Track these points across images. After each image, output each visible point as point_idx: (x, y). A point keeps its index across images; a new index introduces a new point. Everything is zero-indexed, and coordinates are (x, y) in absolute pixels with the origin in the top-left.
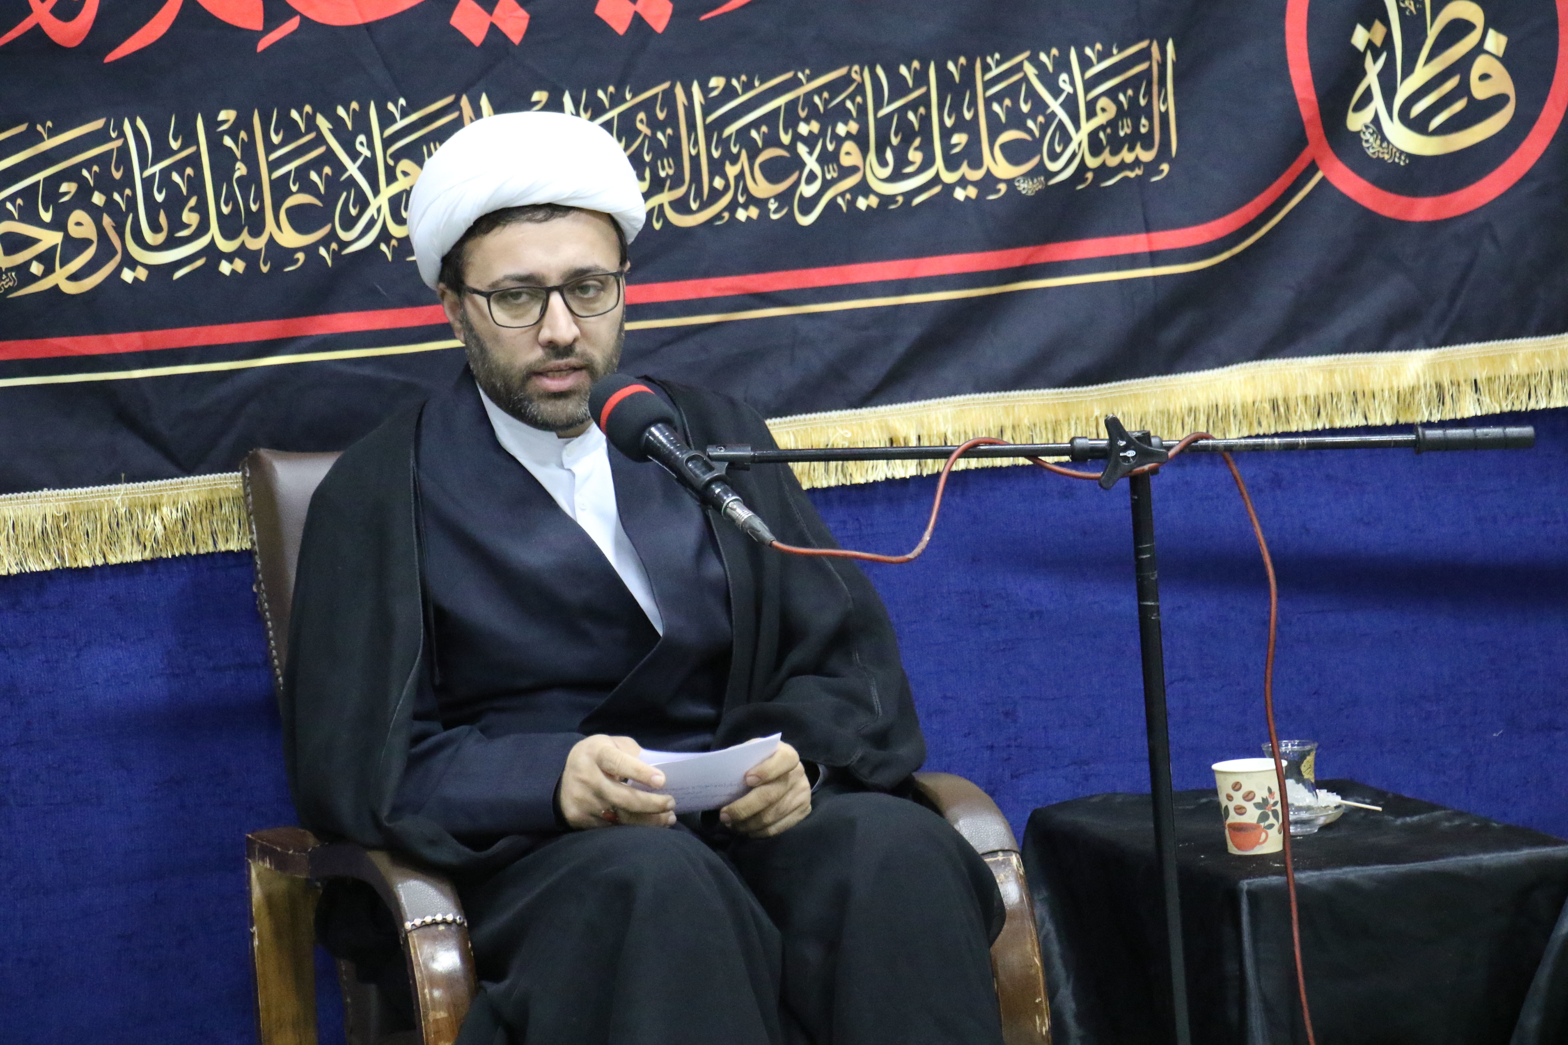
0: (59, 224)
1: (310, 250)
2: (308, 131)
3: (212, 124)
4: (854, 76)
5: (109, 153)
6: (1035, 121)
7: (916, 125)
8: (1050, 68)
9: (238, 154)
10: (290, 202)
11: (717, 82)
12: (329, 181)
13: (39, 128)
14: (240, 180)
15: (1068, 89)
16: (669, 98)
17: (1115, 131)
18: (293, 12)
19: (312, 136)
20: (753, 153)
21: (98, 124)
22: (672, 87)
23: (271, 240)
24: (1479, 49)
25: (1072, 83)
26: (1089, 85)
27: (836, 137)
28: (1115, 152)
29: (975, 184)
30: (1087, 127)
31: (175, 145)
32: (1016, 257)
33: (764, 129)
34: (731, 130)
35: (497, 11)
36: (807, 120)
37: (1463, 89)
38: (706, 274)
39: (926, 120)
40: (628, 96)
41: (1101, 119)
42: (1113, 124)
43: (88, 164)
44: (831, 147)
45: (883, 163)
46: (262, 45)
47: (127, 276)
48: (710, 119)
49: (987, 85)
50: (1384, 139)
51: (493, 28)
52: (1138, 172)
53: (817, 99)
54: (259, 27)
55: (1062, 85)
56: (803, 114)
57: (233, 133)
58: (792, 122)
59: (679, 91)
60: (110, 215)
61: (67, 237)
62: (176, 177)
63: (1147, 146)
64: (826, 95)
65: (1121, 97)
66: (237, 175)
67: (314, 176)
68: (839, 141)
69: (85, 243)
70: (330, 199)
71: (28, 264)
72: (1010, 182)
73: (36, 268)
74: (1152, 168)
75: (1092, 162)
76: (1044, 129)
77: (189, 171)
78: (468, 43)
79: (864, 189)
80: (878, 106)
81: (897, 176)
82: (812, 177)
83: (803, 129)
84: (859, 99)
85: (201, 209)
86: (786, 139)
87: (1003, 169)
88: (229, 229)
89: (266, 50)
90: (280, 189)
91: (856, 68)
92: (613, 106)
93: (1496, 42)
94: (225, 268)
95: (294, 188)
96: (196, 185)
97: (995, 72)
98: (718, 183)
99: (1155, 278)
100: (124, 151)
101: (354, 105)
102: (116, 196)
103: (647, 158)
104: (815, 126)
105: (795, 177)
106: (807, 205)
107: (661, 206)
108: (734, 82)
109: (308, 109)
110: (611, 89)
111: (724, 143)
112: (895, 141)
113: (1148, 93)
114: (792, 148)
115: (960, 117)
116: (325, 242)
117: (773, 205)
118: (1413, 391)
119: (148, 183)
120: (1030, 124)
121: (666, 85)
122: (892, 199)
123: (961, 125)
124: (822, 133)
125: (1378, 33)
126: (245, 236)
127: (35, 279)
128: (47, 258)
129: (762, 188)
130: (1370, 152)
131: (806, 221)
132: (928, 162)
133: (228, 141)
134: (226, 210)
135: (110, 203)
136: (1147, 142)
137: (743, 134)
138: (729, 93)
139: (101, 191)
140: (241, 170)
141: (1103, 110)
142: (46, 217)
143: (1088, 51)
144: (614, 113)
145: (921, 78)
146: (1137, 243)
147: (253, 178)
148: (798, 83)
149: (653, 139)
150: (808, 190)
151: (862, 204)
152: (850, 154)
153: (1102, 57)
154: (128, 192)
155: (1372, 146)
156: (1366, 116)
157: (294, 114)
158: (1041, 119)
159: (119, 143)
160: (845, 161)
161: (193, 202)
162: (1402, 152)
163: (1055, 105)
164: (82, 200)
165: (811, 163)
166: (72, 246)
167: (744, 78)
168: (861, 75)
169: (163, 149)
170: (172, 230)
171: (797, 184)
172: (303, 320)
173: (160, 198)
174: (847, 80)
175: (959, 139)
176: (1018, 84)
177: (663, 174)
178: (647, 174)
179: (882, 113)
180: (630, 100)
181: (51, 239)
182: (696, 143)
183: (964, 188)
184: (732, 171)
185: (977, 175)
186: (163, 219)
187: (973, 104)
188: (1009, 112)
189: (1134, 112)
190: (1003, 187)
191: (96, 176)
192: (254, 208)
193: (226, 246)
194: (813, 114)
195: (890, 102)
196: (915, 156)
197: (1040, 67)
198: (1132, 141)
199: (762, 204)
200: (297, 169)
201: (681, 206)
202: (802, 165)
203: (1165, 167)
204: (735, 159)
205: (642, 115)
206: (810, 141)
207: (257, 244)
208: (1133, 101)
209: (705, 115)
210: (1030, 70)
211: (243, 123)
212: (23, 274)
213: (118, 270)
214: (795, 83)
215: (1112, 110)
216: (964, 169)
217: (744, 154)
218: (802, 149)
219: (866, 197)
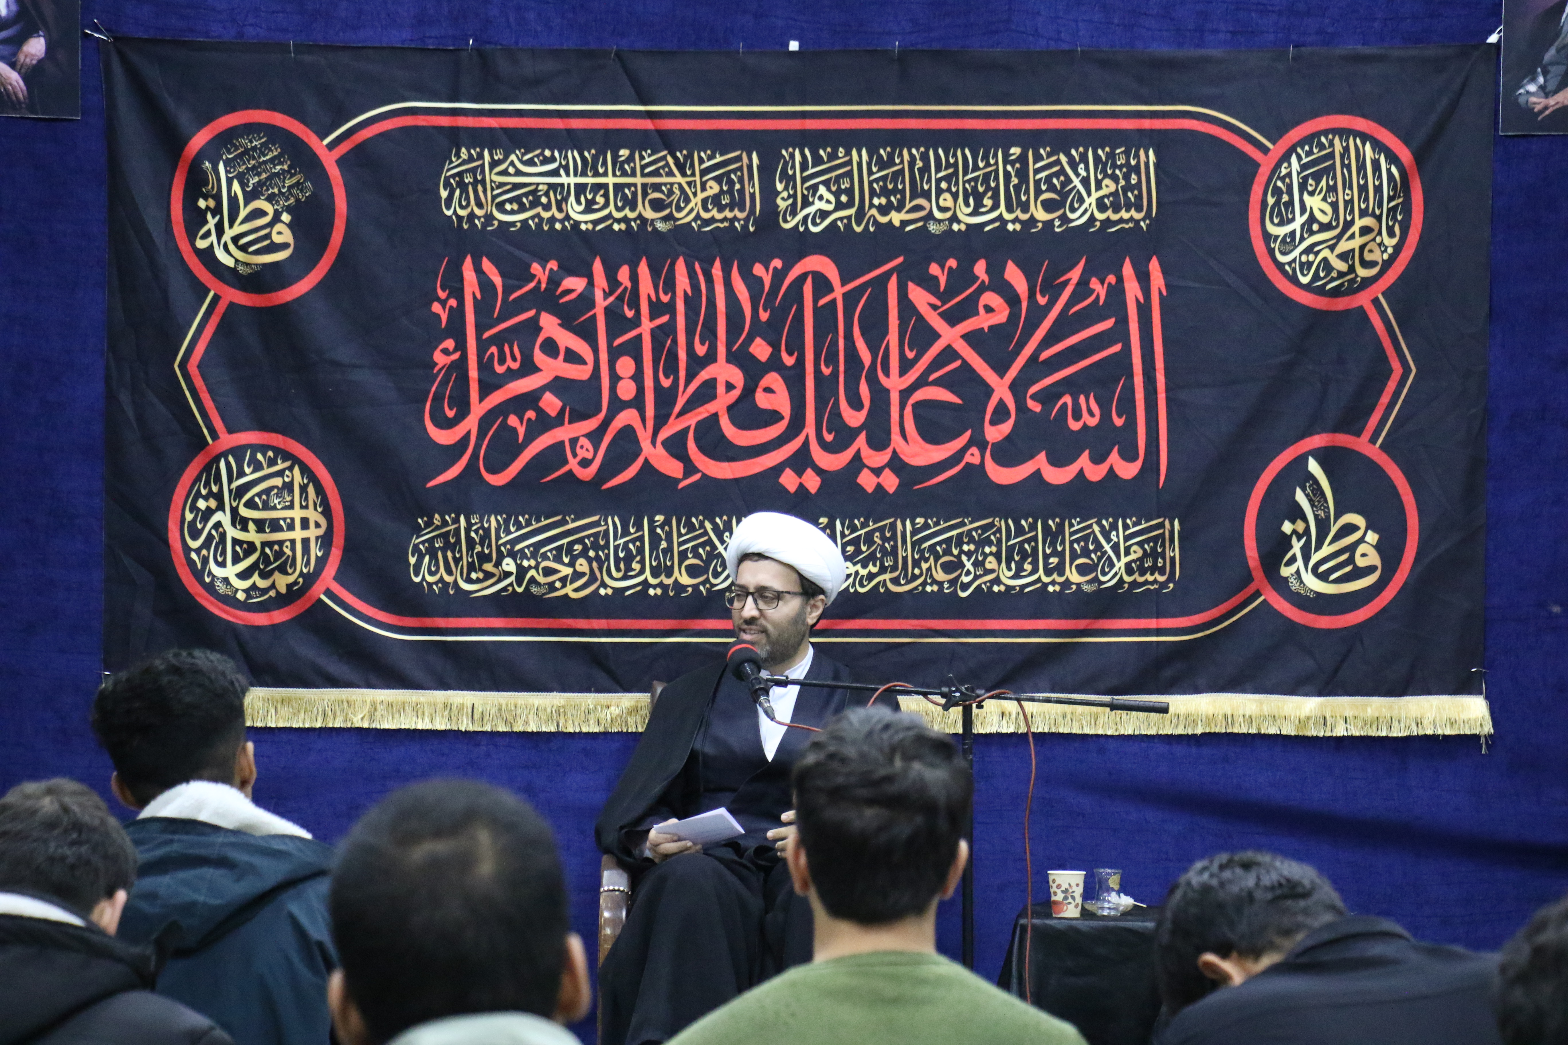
0: (572, 564)
1: (695, 587)
2: (700, 528)
3: (651, 522)
4: (996, 523)
5: (599, 532)
6: (1096, 554)
7: (1029, 551)
8: (1107, 528)
9: (663, 537)
10: (687, 562)
11: (920, 521)
12: (708, 554)
13: (567, 518)
14: (663, 550)
15: (1115, 539)
16: (893, 526)
17: (1142, 563)
18: (698, 471)
19: (701, 531)
20: (937, 558)
21: (596, 518)
22: (895, 522)
23: (676, 580)
24: (1362, 540)
25: (1118, 536)
26: (1127, 538)
27: (983, 553)
28: (1142, 574)
29: (1059, 584)
30: (1124, 560)
31: (632, 530)
32: (1082, 624)
33: (944, 546)
34: (926, 545)
35: (804, 477)
36: (968, 544)
37: (1351, 560)
38: (907, 617)
39: (1035, 549)
40: (871, 524)
41: (1133, 557)
42: (1141, 560)
43: (588, 537)
44: (980, 558)
45: (1009, 569)
46: (681, 486)
47: (602, 592)
48: (914, 539)
49: (1071, 534)
50: (1302, 582)
51: (801, 485)
52: (1156, 586)
53: (974, 533)
54: (681, 476)
55: (1112, 537)
56: (966, 540)
57: (662, 527)
58: (959, 544)
59: (899, 523)
60: (597, 562)
61: (575, 571)
62: (631, 546)
63: (1162, 573)
64: (979, 531)
65: (1146, 546)
66: (662, 547)
67: (701, 551)
68: (985, 556)
69: (583, 574)
70: (708, 563)
71: (554, 582)
72: (1078, 585)
73: (558, 585)
74: (1164, 585)
75: (1127, 578)
76: (1100, 559)
77: (638, 544)
78: (787, 491)
79: (997, 581)
80: (1008, 539)
81: (1016, 576)
82: (968, 573)
83: (966, 548)
84: (998, 535)
85: (642, 562)
86: (955, 552)
87: (1075, 577)
88: (655, 573)
89: (683, 488)
90: (683, 556)
91: (997, 519)
92: (862, 528)
93: (1372, 537)
94: (651, 592)
95: (690, 556)
96: (641, 551)
97: (1076, 528)
98: (917, 571)
99: (1158, 642)
100: (607, 532)
101: (725, 518)
102: (600, 553)
103: (879, 556)
104: (972, 547)
105: (959, 572)
106: (965, 587)
107: (885, 580)
108: (929, 521)
109: (701, 517)
110: (862, 519)
111: (921, 552)
112: (1017, 558)
113: (1163, 546)
114: (959, 557)
115: (1055, 548)
116: (703, 583)
117: (946, 585)
118: (1308, 718)
119: (616, 548)
120: (1093, 556)
121: (892, 520)
122: (1014, 587)
123: (1055, 553)
124: (976, 551)
125: (1300, 526)
126: (663, 577)
127: (557, 589)
128: (564, 580)
129: (940, 576)
130: (1293, 588)
131: (963, 595)
132: (1035, 570)
133: (659, 531)
134: (654, 564)
135: (597, 556)
136: (1162, 571)
137: (932, 548)
138: (926, 526)
139: (594, 550)
140: (664, 544)
141: (1135, 552)
142: (566, 560)
143: (1128, 521)
144: (863, 532)
145: (1033, 527)
146: (1152, 623)
147: (669, 550)
148: (964, 524)
149: (883, 546)
150: (966, 579)
151: (996, 589)
152: (991, 563)
153: (1135, 524)
154: (606, 551)
155: (1294, 585)
156: (1292, 569)
157: (694, 520)
158: (1099, 554)
159: (605, 527)
160: (988, 566)
161: (638, 558)
162: (1312, 591)
163: (1107, 547)
164: (584, 553)
165: (969, 565)
166: (577, 575)
167: (935, 519)
168: (998, 522)
169: (626, 533)
170: (626, 571)
171: (960, 575)
172: (690, 621)
173: (621, 555)
174: (992, 525)
175: (1054, 560)
176: (1089, 534)
177: (887, 564)
178: (878, 564)
179: (1010, 543)
180: (872, 526)
181: (567, 571)
182: (906, 550)
183: (1054, 586)
184: (925, 566)
185: (1061, 579)
186: (622, 566)
187: (1063, 543)
188: (1082, 548)
189: (1154, 555)
190: (1074, 587)
191: (592, 543)
192: (669, 564)
193: (653, 581)
194: (971, 540)
195: (1015, 538)
196: (1028, 567)
197: (1102, 527)
198: (1153, 569)
199: (940, 584)
200: (693, 547)
201: (896, 581)
202: (964, 566)
203: (1171, 585)
204: (927, 560)
205: (877, 534)
206: (969, 554)
207: (669, 581)
208: (1154, 549)
209: (912, 537)
210: (1096, 528)
211: (667, 522)
212: (551, 587)
213: (598, 588)
214: (963, 524)
215: (1140, 553)
216: (1055, 576)
217: (932, 558)
218: (964, 558)
219: (999, 586)
